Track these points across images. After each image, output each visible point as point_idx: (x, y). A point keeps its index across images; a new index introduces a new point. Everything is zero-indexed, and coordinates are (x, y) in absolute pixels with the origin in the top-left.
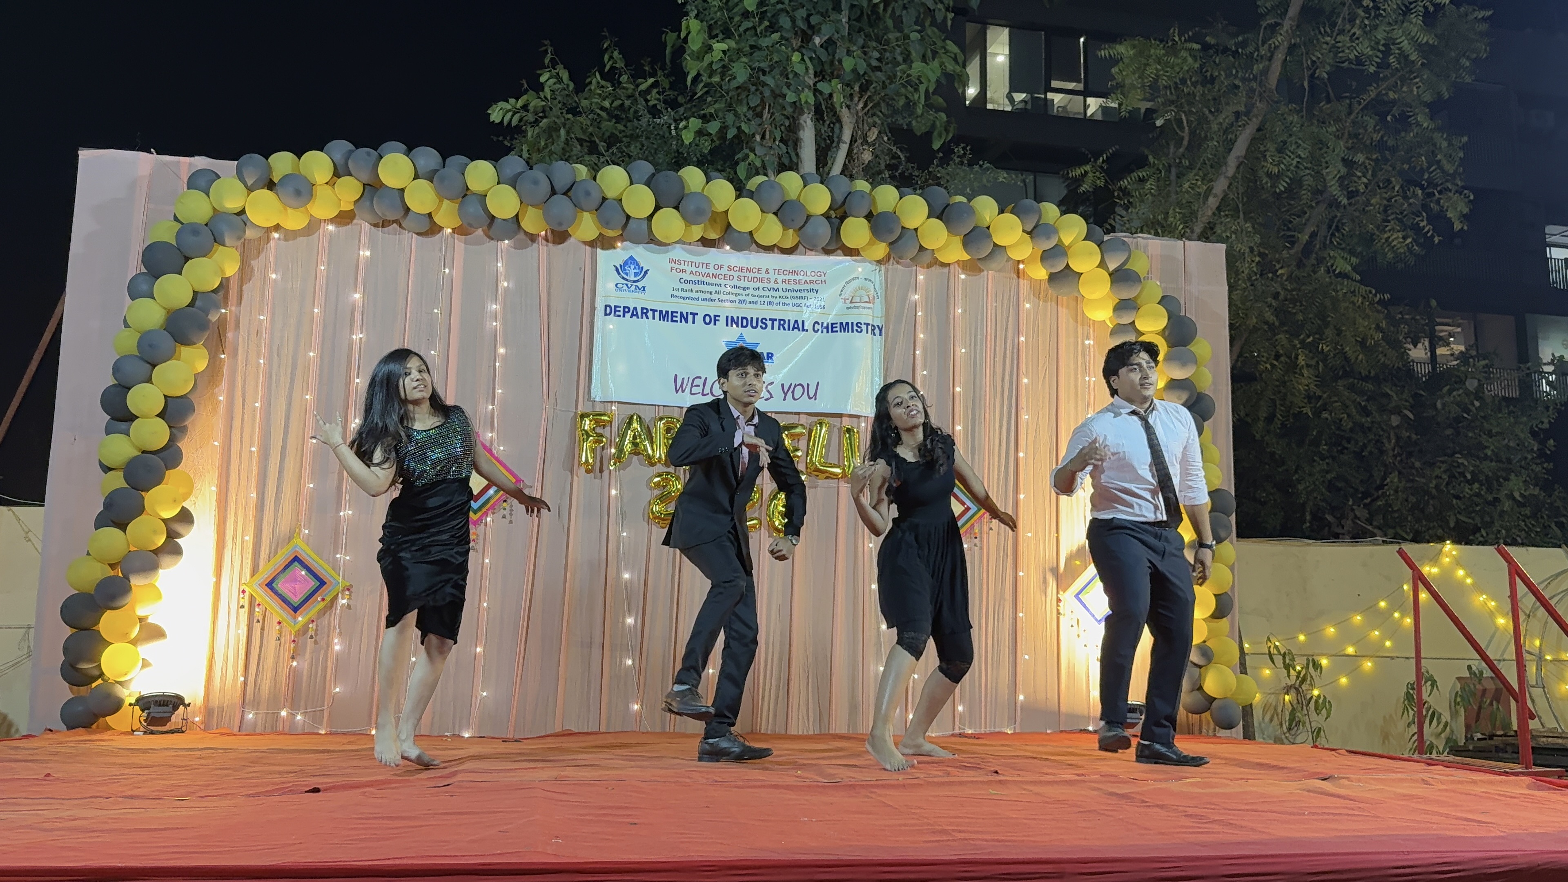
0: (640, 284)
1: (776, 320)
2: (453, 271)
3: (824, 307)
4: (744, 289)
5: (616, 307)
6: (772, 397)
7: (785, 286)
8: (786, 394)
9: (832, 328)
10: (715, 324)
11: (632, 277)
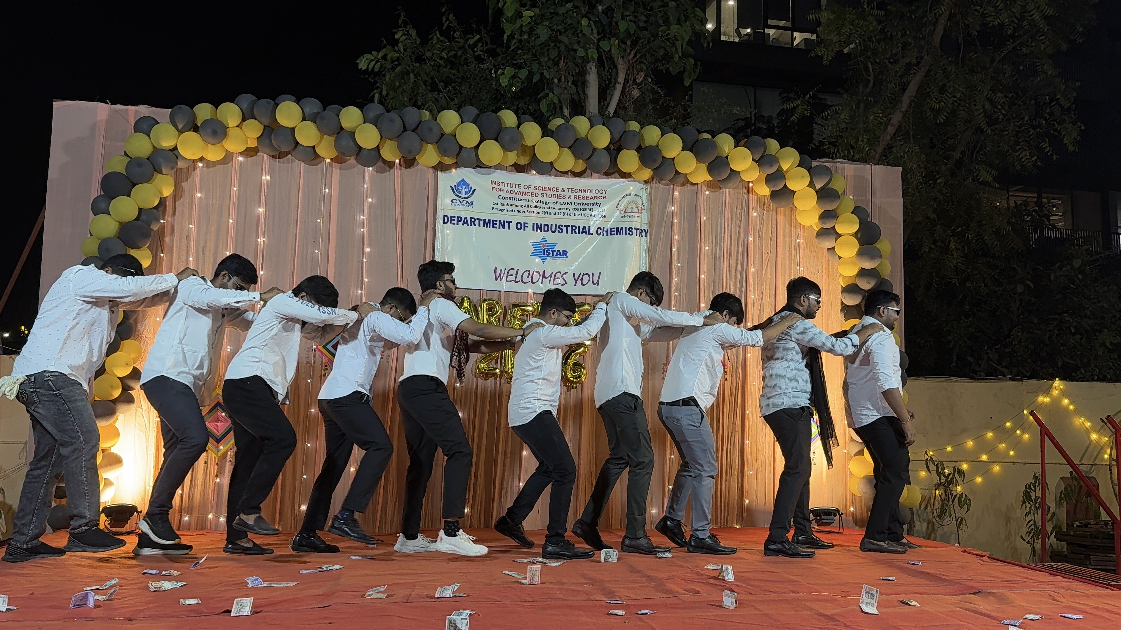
0: (469, 200)
1: (569, 226)
2: (332, 191)
3: (605, 217)
4: (546, 203)
5: (451, 217)
6: (566, 283)
7: (576, 201)
8: (576, 281)
9: (611, 231)
10: (524, 230)
11: (463, 195)
